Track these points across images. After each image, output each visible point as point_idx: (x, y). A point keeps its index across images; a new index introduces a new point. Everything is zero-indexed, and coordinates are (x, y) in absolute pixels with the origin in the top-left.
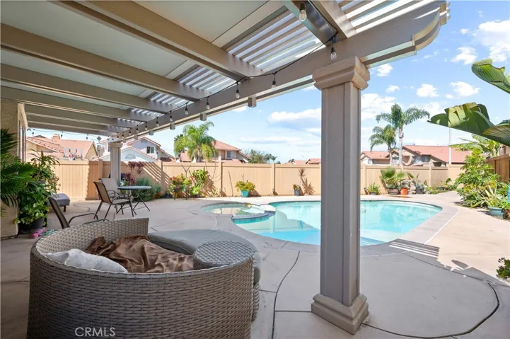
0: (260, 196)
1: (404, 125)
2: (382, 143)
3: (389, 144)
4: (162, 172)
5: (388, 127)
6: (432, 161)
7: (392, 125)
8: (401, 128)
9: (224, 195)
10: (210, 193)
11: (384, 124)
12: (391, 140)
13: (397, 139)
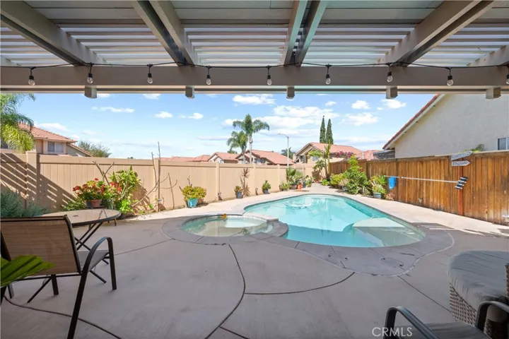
0: (207, 204)
1: (253, 134)
2: (238, 146)
3: (243, 148)
4: (39, 176)
5: (242, 133)
6: (266, 162)
7: (245, 132)
8: (251, 135)
9: (162, 208)
10: (141, 208)
11: (238, 130)
12: (243, 145)
13: (248, 144)
